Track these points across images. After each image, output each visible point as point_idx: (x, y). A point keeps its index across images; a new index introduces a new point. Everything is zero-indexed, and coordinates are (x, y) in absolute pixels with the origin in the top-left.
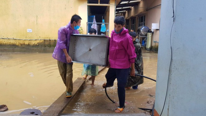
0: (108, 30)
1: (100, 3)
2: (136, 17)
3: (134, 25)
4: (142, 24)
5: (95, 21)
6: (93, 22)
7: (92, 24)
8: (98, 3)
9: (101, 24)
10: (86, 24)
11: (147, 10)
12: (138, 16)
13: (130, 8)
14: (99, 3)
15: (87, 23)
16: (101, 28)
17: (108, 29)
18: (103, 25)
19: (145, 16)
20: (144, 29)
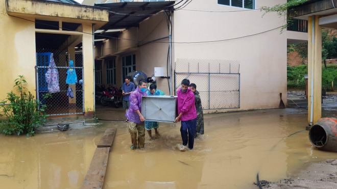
0: (81, 80)
1: (63, 30)
2: (116, 56)
3: (113, 69)
4: (130, 68)
5: (54, 64)
6: (50, 66)
7: (47, 69)
8: (58, 29)
9: (67, 69)
10: (34, 69)
11: (138, 46)
12: (121, 55)
13: (102, 41)
14: (61, 29)
15: (36, 67)
16: (68, 76)
17: (81, 78)
18: (71, 71)
19: (134, 56)
20: (139, 76)
